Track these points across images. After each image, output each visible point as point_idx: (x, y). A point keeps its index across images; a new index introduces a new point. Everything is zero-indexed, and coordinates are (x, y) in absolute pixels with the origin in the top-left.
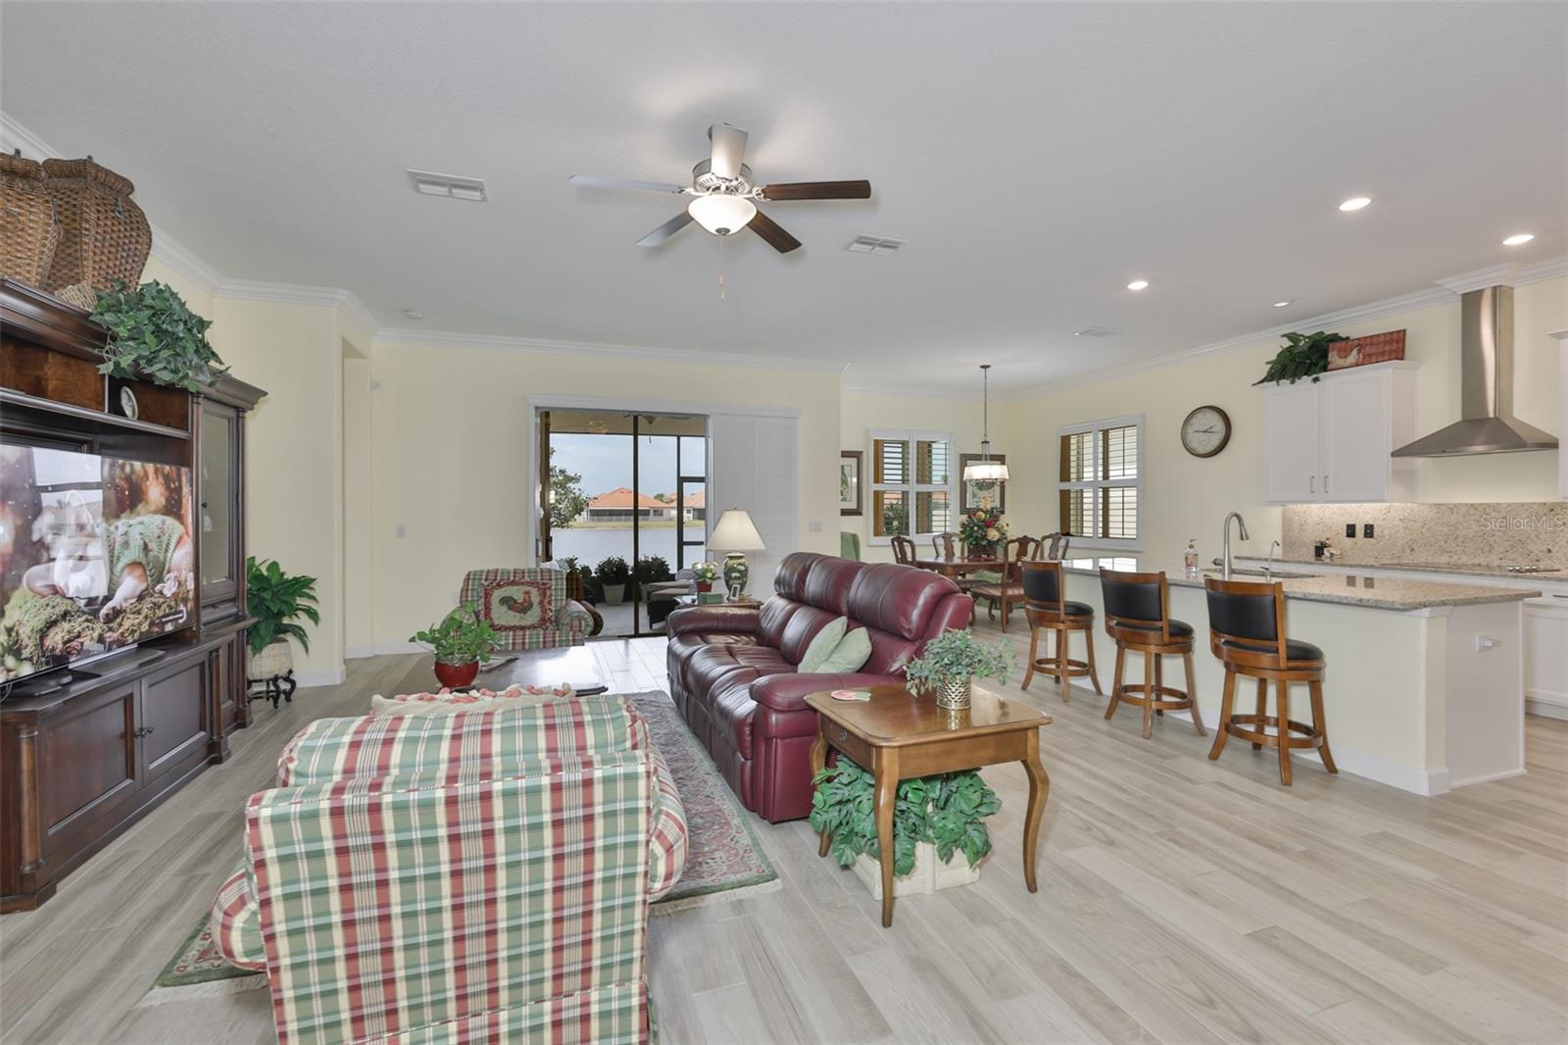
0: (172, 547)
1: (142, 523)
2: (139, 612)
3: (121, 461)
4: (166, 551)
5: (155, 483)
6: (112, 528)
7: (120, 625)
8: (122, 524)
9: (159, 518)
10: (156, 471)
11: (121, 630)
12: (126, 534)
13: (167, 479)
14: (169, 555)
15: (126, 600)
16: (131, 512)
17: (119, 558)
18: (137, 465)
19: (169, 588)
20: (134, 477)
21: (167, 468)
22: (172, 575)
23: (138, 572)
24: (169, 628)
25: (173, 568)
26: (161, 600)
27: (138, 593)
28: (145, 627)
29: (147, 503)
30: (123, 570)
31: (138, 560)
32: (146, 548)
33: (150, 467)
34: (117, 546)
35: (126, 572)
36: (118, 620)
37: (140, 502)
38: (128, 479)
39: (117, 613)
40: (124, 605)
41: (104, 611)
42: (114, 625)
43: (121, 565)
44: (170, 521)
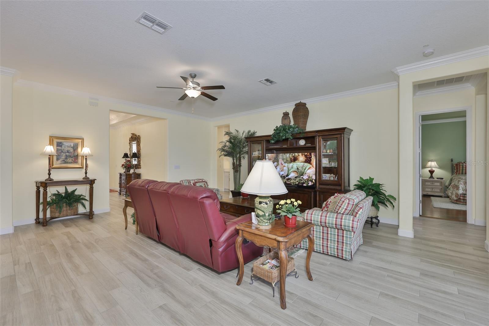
0: (307, 169)
1: (297, 164)
2: (295, 180)
3: (292, 154)
4: (305, 170)
5: (302, 157)
6: (289, 165)
7: (290, 181)
8: (291, 164)
9: (302, 164)
10: (302, 155)
11: (290, 182)
12: (292, 166)
13: (306, 156)
14: (306, 171)
15: (292, 177)
16: (294, 162)
17: (290, 170)
18: (296, 154)
19: (305, 177)
20: (295, 156)
21: (306, 154)
22: (306, 175)
23: (296, 173)
24: (305, 185)
25: (306, 173)
26: (302, 179)
27: (295, 176)
28: (297, 183)
29: (299, 160)
30: (291, 172)
31: (295, 170)
32: (298, 169)
33: (300, 154)
34: (290, 168)
35: (292, 172)
36: (290, 180)
37: (297, 160)
38: (294, 157)
39: (289, 179)
40: (291, 178)
41: (286, 178)
42: (289, 181)
43: (291, 171)
44: (306, 164)
